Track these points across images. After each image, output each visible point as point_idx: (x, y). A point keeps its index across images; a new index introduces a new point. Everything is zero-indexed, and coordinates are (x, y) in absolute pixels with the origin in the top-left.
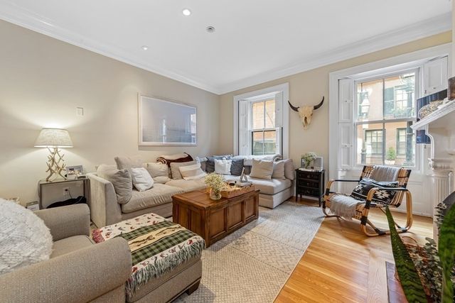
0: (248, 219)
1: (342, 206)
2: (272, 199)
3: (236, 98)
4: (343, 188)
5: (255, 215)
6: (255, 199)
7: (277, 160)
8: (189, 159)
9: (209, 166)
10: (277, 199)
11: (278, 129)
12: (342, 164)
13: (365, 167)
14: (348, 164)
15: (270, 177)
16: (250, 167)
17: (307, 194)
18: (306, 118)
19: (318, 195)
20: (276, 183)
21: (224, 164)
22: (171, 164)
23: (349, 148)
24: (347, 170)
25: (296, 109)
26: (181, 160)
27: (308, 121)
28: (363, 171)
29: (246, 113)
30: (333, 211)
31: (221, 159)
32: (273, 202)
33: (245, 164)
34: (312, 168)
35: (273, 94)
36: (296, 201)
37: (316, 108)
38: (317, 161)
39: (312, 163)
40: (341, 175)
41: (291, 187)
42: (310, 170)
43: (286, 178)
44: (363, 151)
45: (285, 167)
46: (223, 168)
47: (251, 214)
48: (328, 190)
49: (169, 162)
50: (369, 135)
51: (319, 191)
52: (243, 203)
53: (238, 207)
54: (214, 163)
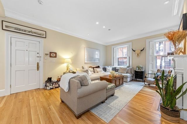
0: (121, 84)
1: (150, 81)
2: (127, 79)
3: (112, 47)
4: (151, 76)
5: (123, 83)
6: (123, 79)
7: (128, 67)
8: (99, 67)
9: (105, 69)
10: (129, 79)
11: (128, 57)
12: (150, 69)
13: (158, 70)
14: (153, 69)
15: (126, 73)
16: (118, 70)
17: (138, 78)
18: (138, 54)
19: (142, 78)
20: (128, 75)
21: (110, 69)
22: (94, 68)
23: (153, 64)
24: (152, 71)
25: (134, 51)
26: (96, 67)
27: (139, 55)
28: (158, 71)
29: (116, 52)
30: (147, 83)
31: (108, 67)
32: (127, 80)
33: (116, 69)
34: (140, 70)
35: (126, 46)
36: (135, 81)
37: (141, 51)
38: (142, 68)
39: (140, 68)
40: (150, 72)
41: (133, 76)
42: (140, 71)
43: (131, 73)
44: (161, 65)
45: (131, 70)
46: (109, 70)
47: (122, 83)
48: (146, 77)
49: (93, 68)
50: (163, 58)
51: (143, 77)
52: (120, 79)
53: (118, 80)
54: (106, 68)
